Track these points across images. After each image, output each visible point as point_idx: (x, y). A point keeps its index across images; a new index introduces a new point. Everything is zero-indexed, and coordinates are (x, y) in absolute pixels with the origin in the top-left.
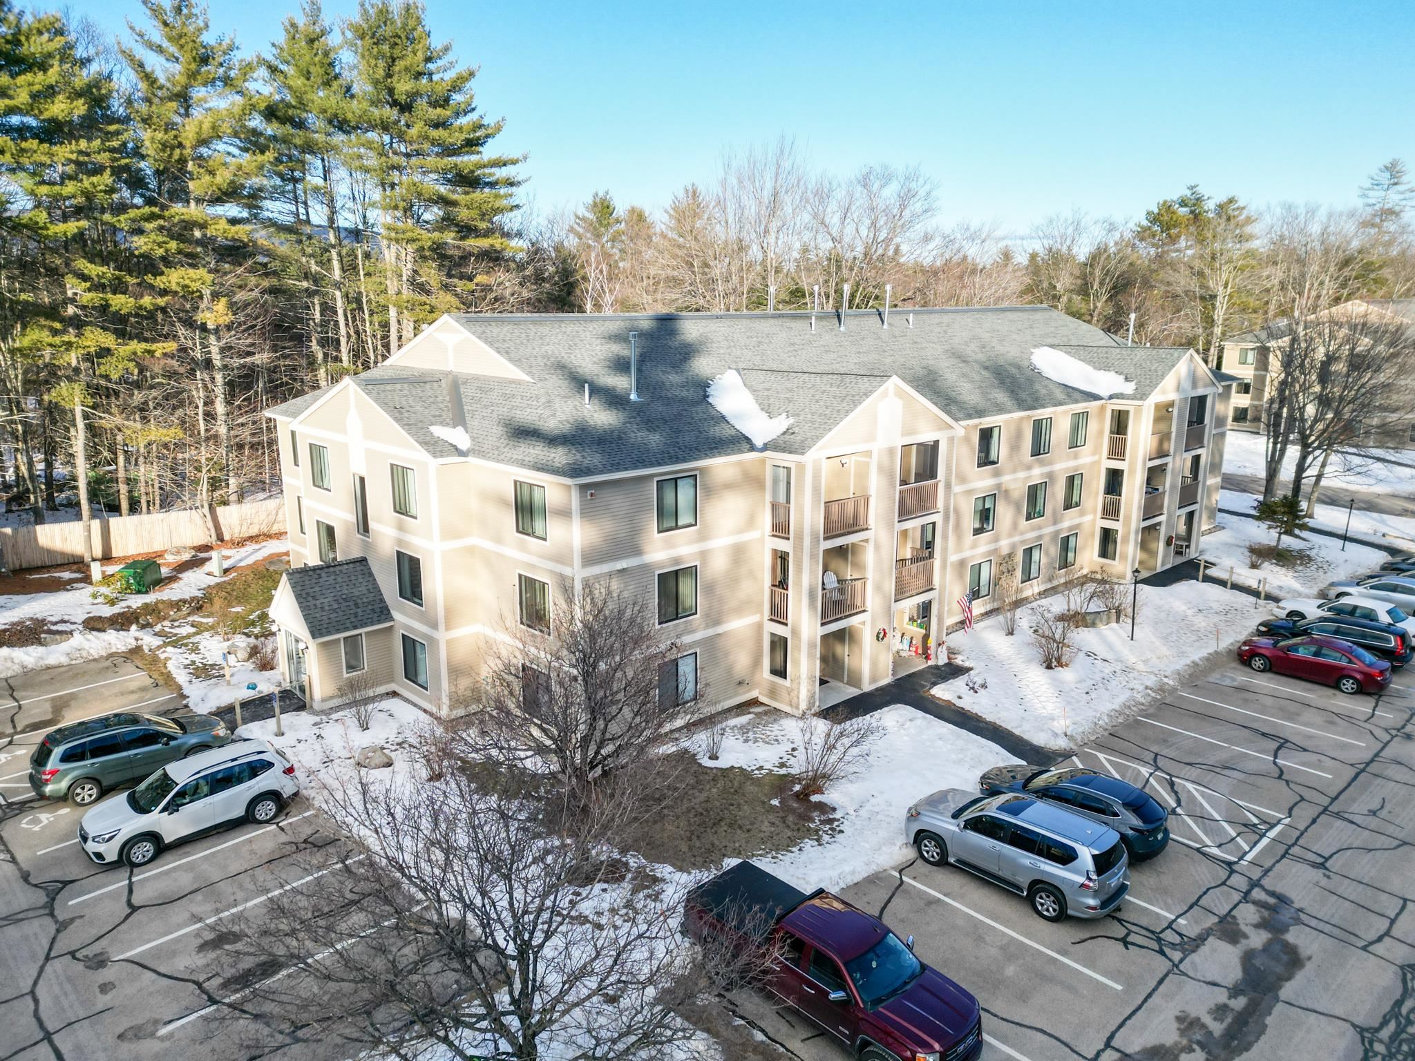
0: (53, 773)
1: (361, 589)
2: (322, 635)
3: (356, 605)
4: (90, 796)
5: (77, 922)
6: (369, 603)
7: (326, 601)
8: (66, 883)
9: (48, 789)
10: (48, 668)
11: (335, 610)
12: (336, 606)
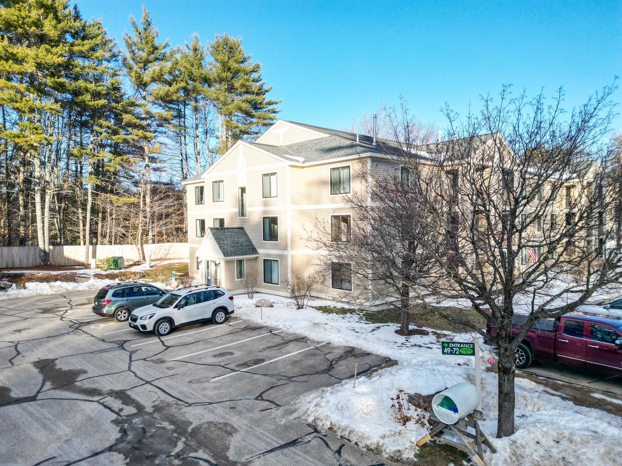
0: (109, 301)
1: (243, 240)
2: (228, 256)
3: (242, 245)
4: (124, 317)
5: (139, 352)
6: (247, 245)
7: (228, 242)
8: (126, 341)
9: (105, 311)
10: (79, 291)
11: (232, 246)
12: (233, 245)
